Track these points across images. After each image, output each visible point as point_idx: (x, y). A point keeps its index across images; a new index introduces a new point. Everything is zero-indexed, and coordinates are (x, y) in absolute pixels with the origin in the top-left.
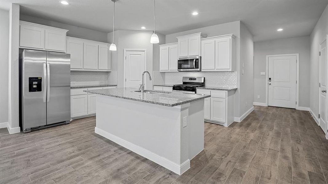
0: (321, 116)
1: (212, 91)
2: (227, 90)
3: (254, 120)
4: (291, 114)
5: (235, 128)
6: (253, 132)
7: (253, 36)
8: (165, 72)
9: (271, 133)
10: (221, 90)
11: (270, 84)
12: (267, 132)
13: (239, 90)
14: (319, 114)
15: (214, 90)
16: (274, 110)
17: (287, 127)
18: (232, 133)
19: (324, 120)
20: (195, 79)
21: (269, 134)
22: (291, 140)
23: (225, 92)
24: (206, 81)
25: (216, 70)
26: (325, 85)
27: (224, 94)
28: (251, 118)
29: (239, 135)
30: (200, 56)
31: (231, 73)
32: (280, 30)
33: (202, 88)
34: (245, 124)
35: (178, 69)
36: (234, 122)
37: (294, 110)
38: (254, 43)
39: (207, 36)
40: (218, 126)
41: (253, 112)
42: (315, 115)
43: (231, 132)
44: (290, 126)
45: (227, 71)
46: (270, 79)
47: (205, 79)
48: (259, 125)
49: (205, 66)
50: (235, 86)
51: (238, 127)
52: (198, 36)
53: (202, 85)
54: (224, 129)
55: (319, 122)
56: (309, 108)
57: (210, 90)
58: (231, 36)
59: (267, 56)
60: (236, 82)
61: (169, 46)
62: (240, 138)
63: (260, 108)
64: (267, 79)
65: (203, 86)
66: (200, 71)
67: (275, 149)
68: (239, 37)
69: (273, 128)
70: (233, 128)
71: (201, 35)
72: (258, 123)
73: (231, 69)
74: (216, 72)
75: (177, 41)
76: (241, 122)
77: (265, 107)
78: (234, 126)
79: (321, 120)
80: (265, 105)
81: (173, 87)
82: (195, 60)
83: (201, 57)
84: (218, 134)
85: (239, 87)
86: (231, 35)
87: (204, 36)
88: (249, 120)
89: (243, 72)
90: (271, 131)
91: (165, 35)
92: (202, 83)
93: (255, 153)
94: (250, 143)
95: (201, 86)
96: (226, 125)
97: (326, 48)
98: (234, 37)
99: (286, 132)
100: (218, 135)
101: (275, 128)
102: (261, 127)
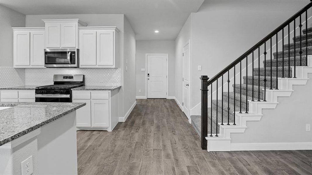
0: (184, 104)
1: (92, 92)
2: (110, 90)
3: (137, 116)
4: (164, 104)
5: (120, 131)
6: (137, 132)
7: (136, 34)
8: (25, 69)
9: (153, 129)
10: (104, 90)
11: (149, 79)
12: (150, 128)
13: (123, 88)
14: (183, 102)
15: (95, 91)
16: (152, 102)
17: (164, 119)
18: (116, 139)
19: (187, 108)
20: (71, 77)
21: (151, 130)
22: (169, 132)
23: (107, 92)
24: (86, 80)
25: (97, 67)
26: (188, 80)
27: (106, 94)
28: (135, 114)
29: (124, 139)
30: (77, 48)
31: (114, 70)
32: (157, 32)
33: (80, 88)
34: (129, 123)
35: (46, 64)
36: (119, 123)
37: (165, 99)
38: (136, 41)
39: (87, 25)
40: (101, 132)
41: (136, 107)
42: (179, 103)
43: (115, 137)
44: (166, 116)
45: (111, 68)
46: (148, 74)
47: (85, 77)
48: (142, 121)
49: (83, 61)
50: (119, 84)
51: (123, 129)
52: (74, 23)
53: (82, 84)
54: (108, 136)
55: (183, 109)
56: (174, 97)
57: (90, 91)
58: (115, 29)
59: (146, 54)
60: (120, 79)
61: (30, 31)
62: (125, 144)
63: (141, 102)
64: (146, 75)
65: (82, 86)
66: (78, 67)
67: (159, 148)
68: (122, 31)
69: (154, 122)
70: (117, 132)
71: (78, 22)
72: (141, 118)
73: (114, 65)
74: (98, 68)
75: (43, 25)
76: (126, 122)
77: (145, 100)
78: (118, 129)
79: (184, 106)
80: (145, 98)
81: (36, 89)
82: (70, 53)
83: (78, 50)
84: (100, 145)
85: (122, 85)
86: (115, 27)
87: (82, 24)
88: (133, 117)
89: (127, 69)
90: (152, 125)
91: (25, 15)
92: (81, 82)
93: (141, 161)
94: (135, 148)
95: (80, 86)
96: (110, 130)
97: (188, 50)
98: (118, 31)
99: (164, 123)
100: (100, 148)
101: (155, 121)
102: (144, 124)
